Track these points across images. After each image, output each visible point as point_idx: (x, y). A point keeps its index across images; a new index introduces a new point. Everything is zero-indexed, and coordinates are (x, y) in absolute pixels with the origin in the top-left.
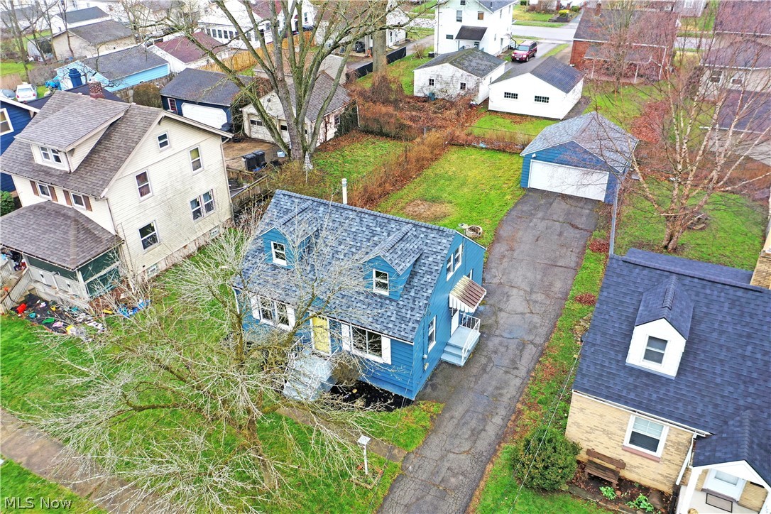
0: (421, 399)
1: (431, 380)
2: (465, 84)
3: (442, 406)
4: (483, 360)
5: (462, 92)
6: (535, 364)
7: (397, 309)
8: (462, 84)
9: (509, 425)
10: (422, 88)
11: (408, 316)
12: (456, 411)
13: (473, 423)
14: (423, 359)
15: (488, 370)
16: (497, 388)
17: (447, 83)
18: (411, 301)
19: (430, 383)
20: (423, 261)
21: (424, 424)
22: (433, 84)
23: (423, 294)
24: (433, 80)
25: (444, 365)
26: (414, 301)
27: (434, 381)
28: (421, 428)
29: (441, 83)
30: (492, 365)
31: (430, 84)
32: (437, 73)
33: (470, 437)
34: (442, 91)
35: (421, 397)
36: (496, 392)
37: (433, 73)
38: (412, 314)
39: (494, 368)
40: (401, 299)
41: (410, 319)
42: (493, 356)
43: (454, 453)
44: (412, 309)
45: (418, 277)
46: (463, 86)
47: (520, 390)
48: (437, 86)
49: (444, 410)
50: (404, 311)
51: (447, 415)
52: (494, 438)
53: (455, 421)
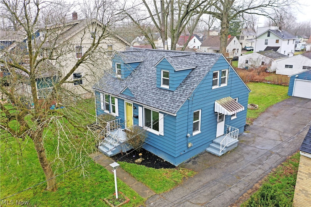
0: (182, 167)
1: (194, 159)
2: (264, 62)
3: (195, 173)
4: (237, 156)
5: (262, 66)
6: (278, 165)
7: (172, 96)
8: (262, 62)
9: (244, 195)
10: (242, 64)
11: (177, 99)
12: (204, 178)
13: (215, 188)
14: (187, 137)
15: (238, 161)
16: (242, 172)
17: (255, 62)
18: (182, 91)
19: (193, 160)
20: (196, 71)
21: (177, 181)
22: (247, 63)
23: (191, 87)
24: (248, 61)
25: (207, 154)
26: (184, 91)
27: (196, 160)
28: (174, 182)
29: (252, 62)
30: (243, 159)
31: (246, 63)
32: (250, 57)
33: (208, 195)
34: (252, 66)
35: (182, 166)
36: (240, 174)
37: (248, 57)
38: (180, 98)
39: (243, 161)
40: (176, 90)
41: (178, 101)
42: (245, 155)
43: (191, 202)
44: (181, 95)
45: (190, 79)
46: (263, 63)
47: (261, 177)
48: (250, 63)
49: (195, 176)
50: (175, 97)
51: (196, 179)
52: (228, 200)
53: (201, 183)
